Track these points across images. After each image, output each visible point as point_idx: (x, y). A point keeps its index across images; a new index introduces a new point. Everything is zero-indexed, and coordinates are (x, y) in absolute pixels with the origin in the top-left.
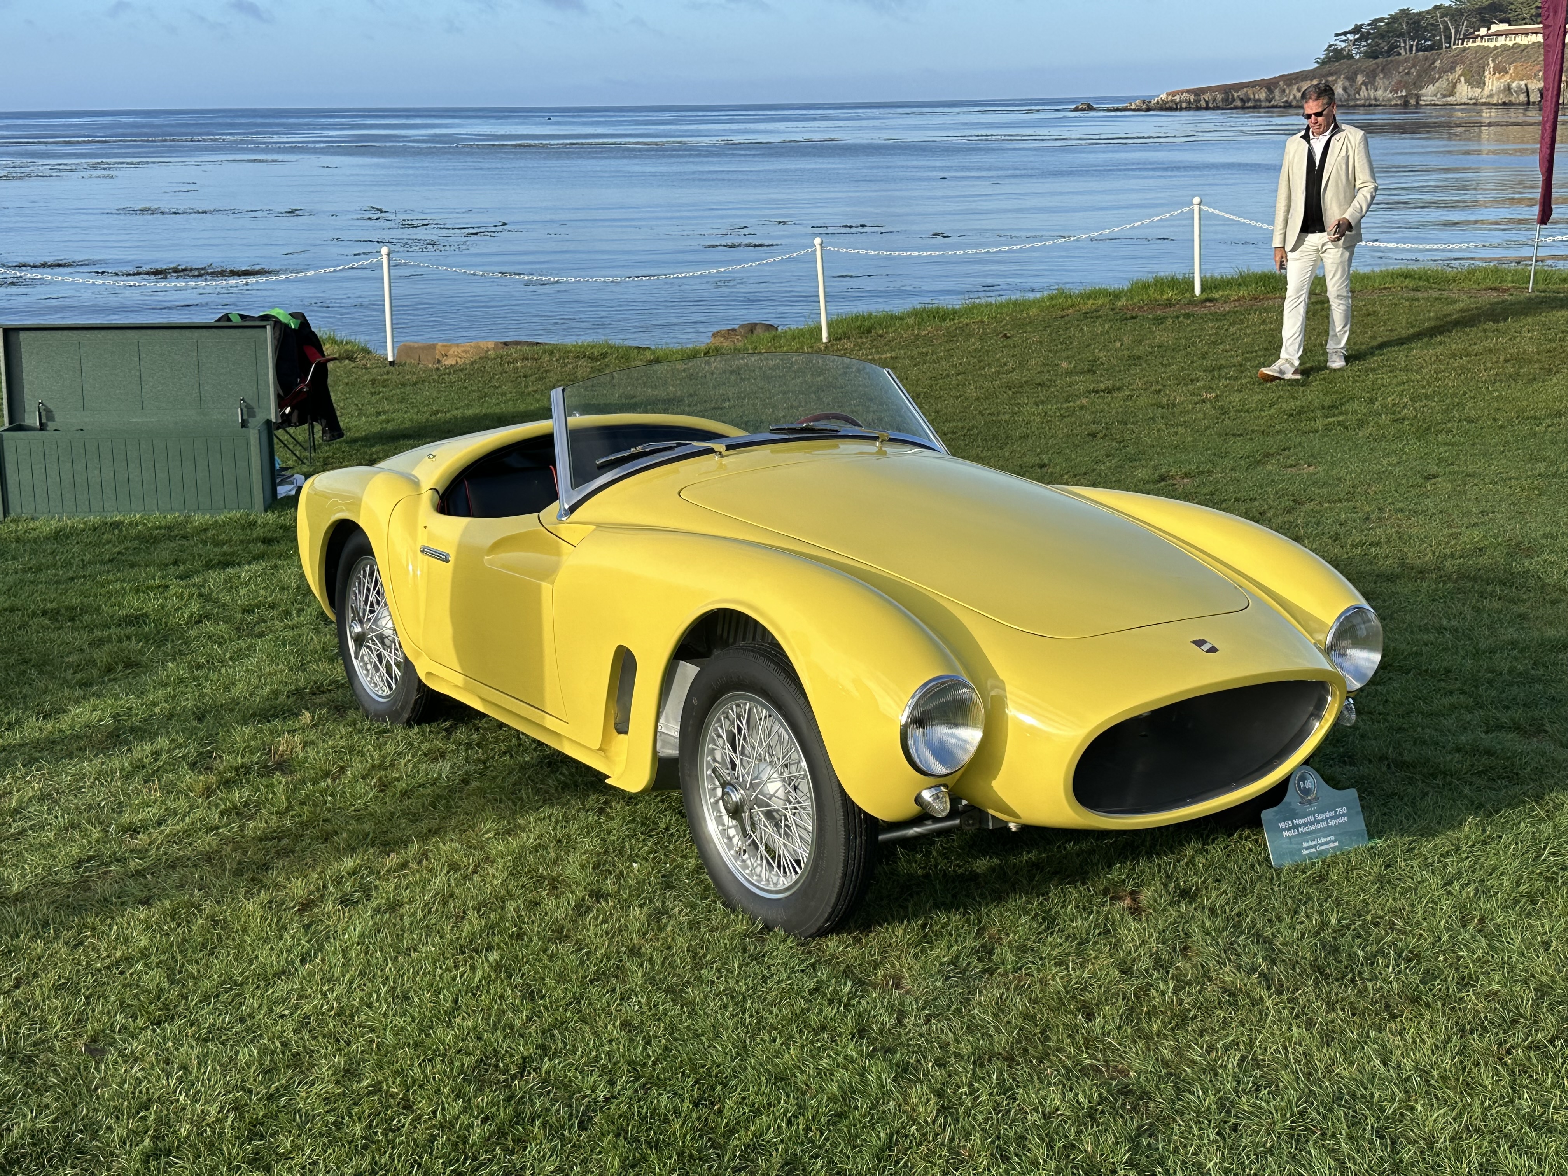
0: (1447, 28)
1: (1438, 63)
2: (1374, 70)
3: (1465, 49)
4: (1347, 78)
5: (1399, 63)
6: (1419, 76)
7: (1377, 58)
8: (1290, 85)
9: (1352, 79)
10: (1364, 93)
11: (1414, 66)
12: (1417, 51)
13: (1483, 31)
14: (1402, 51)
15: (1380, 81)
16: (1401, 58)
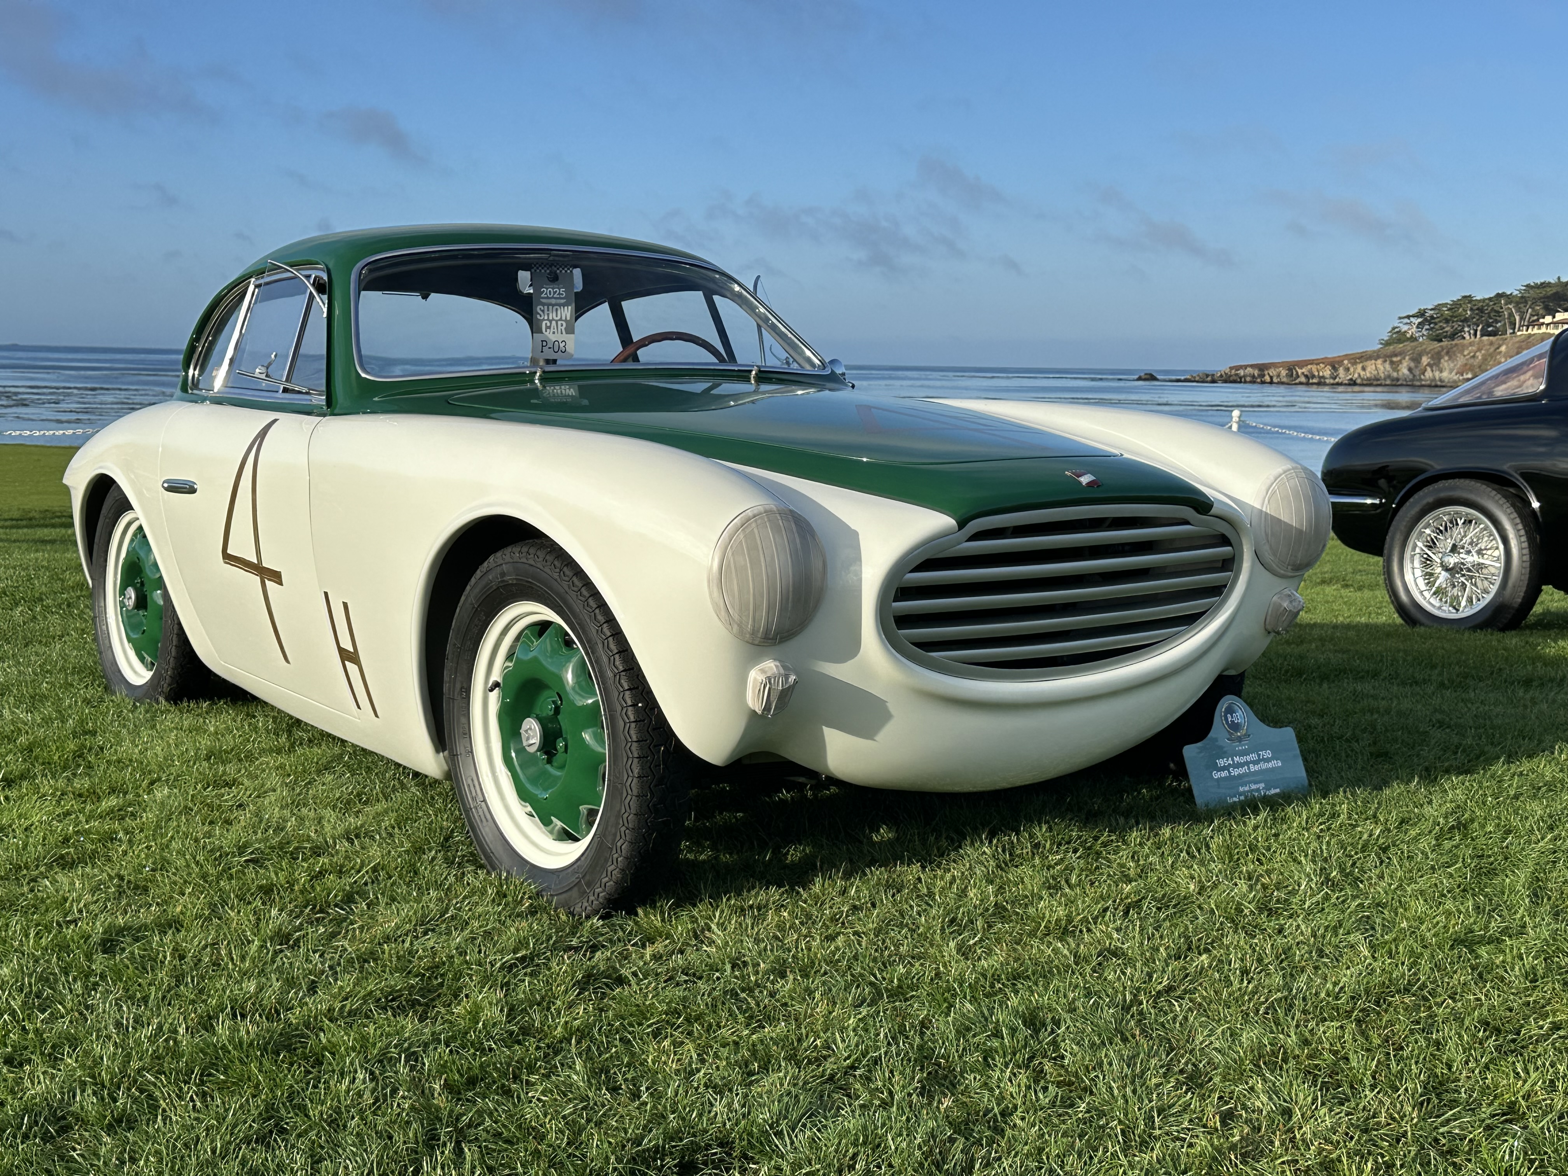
0: (1511, 315)
1: (1503, 348)
2: (1439, 353)
3: (1530, 336)
4: (1412, 359)
5: (1464, 347)
6: (1485, 359)
7: (1441, 341)
8: (1354, 363)
9: (1417, 360)
10: (1429, 374)
11: (1479, 350)
12: (1482, 335)
13: (1548, 319)
14: (1467, 336)
15: (1445, 363)
16: (1465, 342)
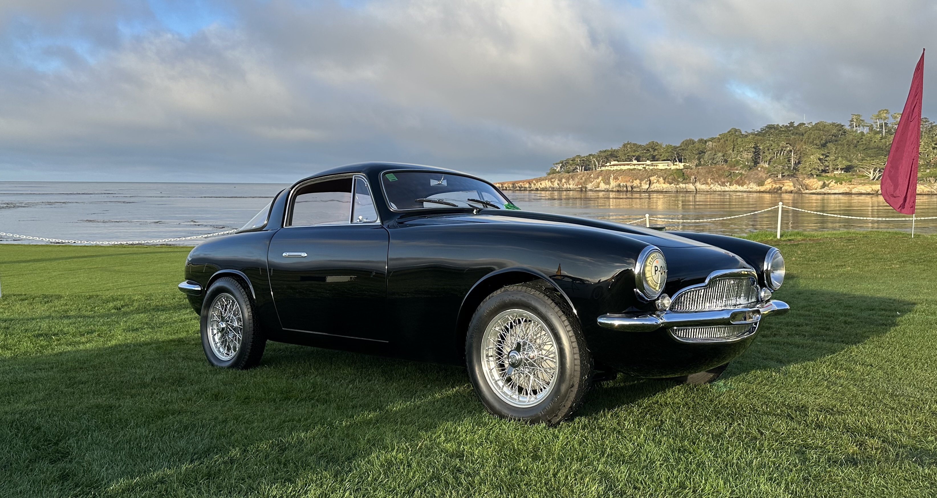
0: (594, 162)
1: (592, 176)
2: (568, 178)
3: (602, 171)
4: (559, 180)
5: (578, 175)
6: (586, 180)
7: (569, 173)
8: (537, 182)
9: (560, 180)
10: (565, 186)
11: (583, 176)
12: (584, 170)
13: (608, 164)
14: (578, 171)
15: (571, 182)
16: (578, 173)
